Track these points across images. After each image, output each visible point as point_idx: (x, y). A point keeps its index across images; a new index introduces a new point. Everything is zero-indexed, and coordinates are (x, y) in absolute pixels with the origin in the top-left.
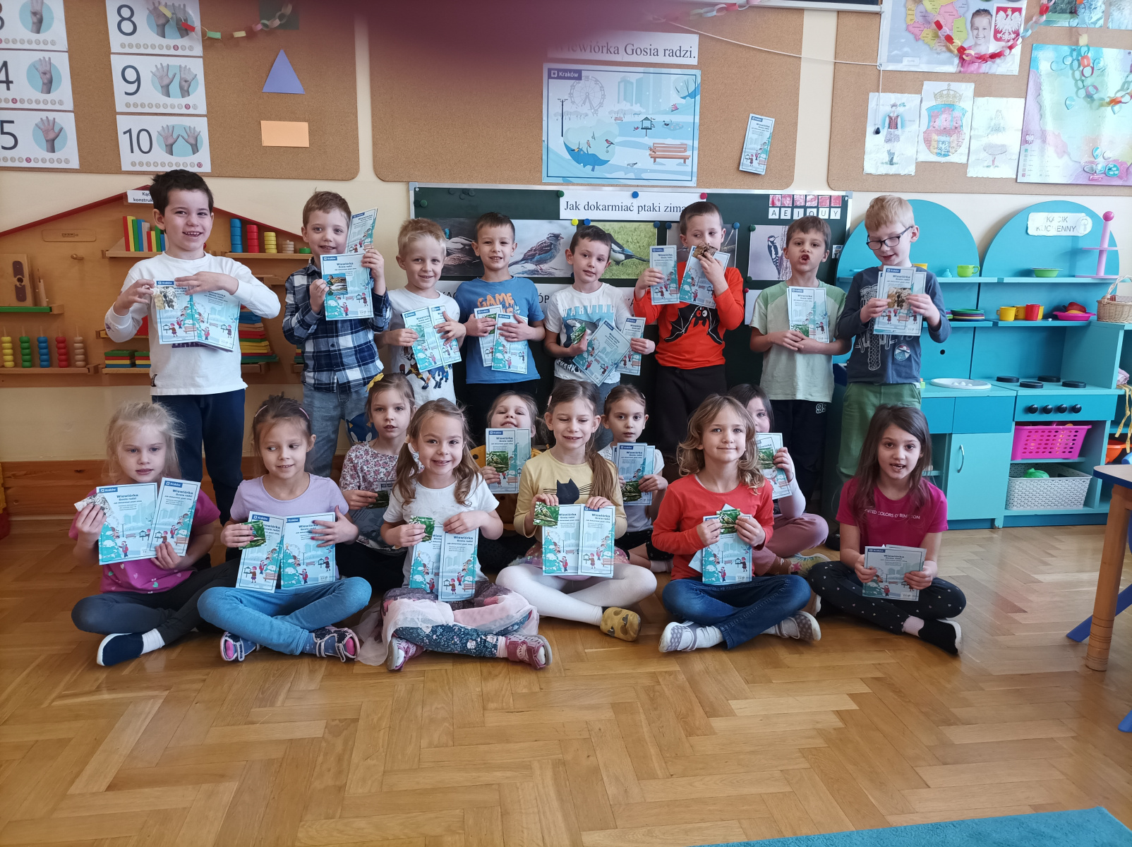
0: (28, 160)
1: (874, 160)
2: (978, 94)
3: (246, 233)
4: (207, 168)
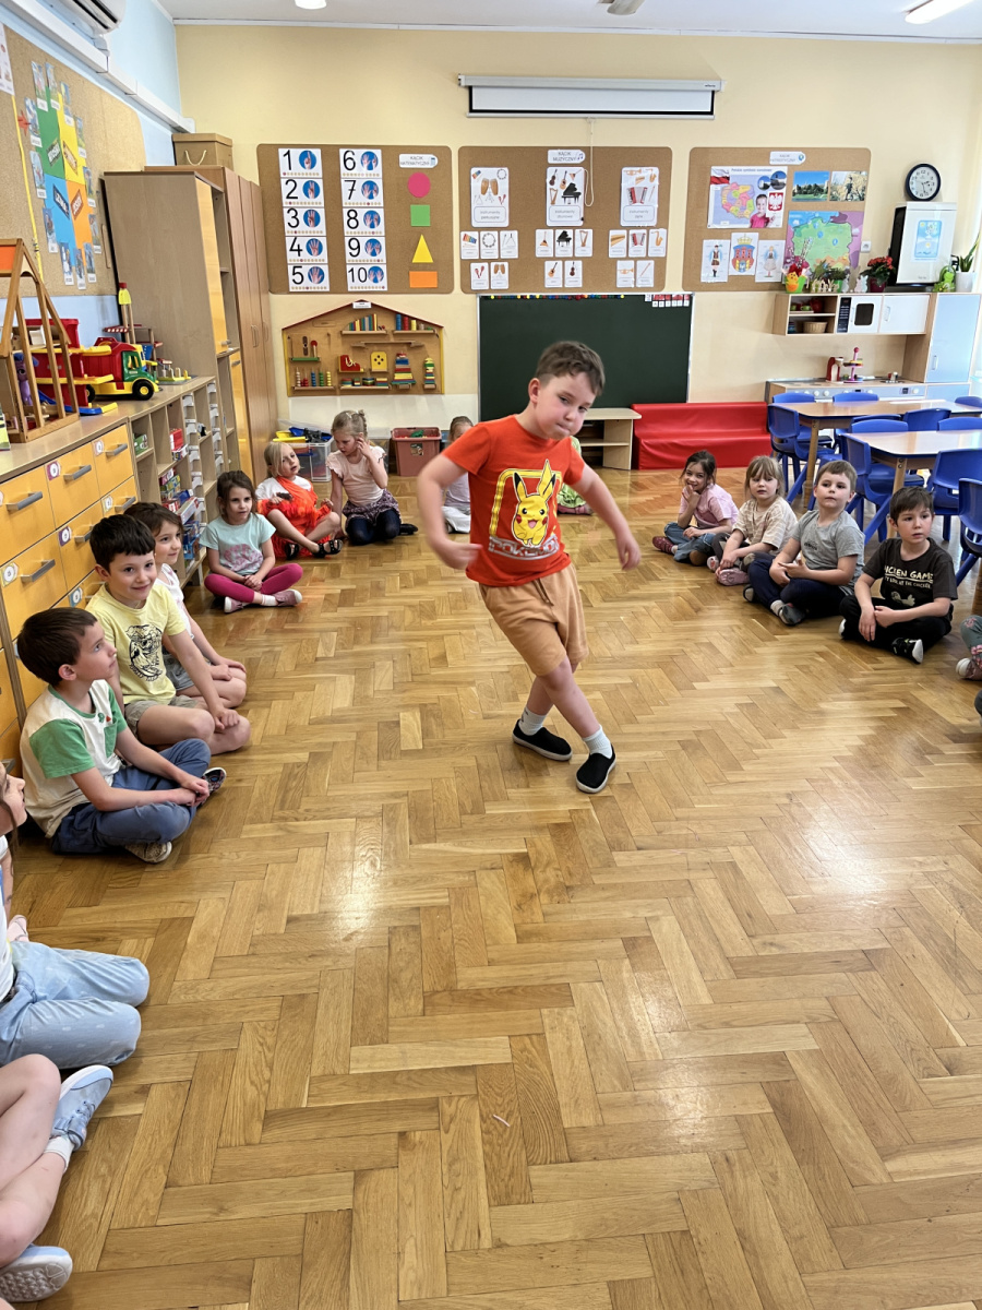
0: (308, 288)
1: (706, 276)
2: (761, 238)
3: (403, 320)
4: (386, 289)
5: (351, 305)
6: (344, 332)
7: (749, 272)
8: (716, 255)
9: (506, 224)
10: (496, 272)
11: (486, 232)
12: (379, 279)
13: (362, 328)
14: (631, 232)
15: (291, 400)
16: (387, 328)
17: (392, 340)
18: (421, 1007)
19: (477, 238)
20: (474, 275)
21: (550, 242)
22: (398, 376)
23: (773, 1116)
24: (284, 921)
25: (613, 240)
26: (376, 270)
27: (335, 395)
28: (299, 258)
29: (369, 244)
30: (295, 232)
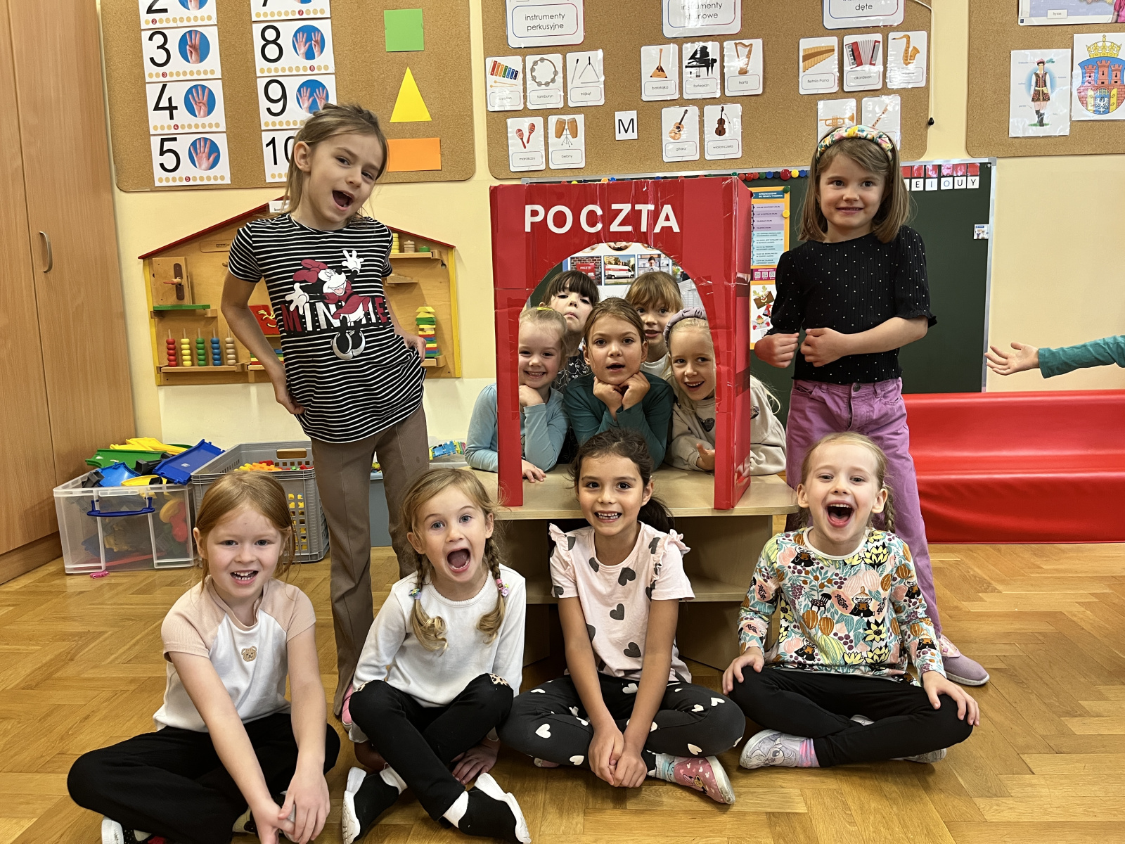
0: (188, 179)
1: (1021, 123)
5: (264, 209)
7: (1119, 113)
8: (1041, 80)
9: (578, 38)
10: (559, 135)
11: (538, 57)
15: (162, 393)
19: (520, 69)
20: (513, 140)
21: (671, 68)
25: (806, 58)
28: (172, 123)
29: (303, 90)
30: (164, 75)
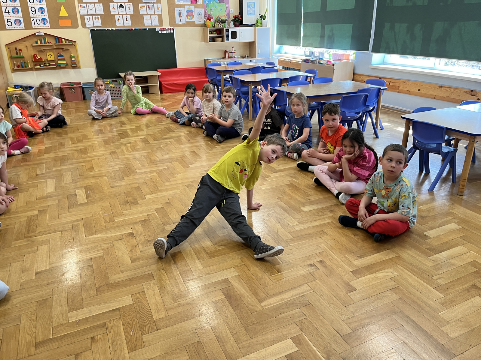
0: (14, 28)
1: (178, 21)
2: (195, 8)
3: (59, 39)
4: (49, 27)
5: (35, 34)
6: (33, 45)
7: (193, 20)
8: (180, 14)
9: (97, 1)
10: (95, 20)
11: (89, 4)
12: (46, 23)
13: (41, 43)
14: (147, 4)
15: (13, 74)
16: (52, 43)
17: (55, 47)
18: (95, 293)
19: (86, 6)
20: (86, 21)
21: (116, 8)
22: (60, 62)
23: (225, 299)
24: (34, 274)
25: (140, 7)
26: (44, 19)
27: (33, 71)
28: (9, 15)
29: (39, 9)
30: (6, 5)
